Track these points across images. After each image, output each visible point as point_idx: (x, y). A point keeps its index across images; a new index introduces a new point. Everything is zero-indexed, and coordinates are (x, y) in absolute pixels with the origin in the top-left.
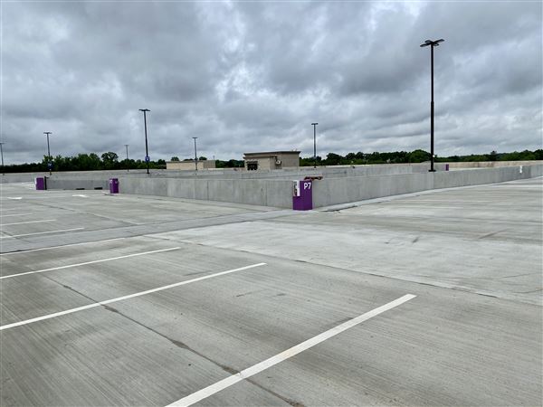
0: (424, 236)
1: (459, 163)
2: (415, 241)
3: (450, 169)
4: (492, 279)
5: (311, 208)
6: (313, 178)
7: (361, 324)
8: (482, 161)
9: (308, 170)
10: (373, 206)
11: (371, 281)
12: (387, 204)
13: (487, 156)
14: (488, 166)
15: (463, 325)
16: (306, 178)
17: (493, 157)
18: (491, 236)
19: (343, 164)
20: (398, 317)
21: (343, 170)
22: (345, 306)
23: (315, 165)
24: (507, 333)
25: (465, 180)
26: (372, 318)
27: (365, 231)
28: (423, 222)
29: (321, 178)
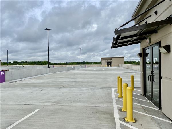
0: (45, 88)
1: (57, 65)
2: (41, 91)
3: (55, 67)
4: (62, 100)
5: (4, 81)
6: (5, 70)
7: (18, 124)
8: (63, 65)
9: (4, 67)
10: (29, 80)
11: (24, 107)
12: (34, 78)
13: (65, 63)
14: (65, 66)
15: (53, 116)
16: (2, 70)
17: (66, 64)
18: (64, 87)
19: (19, 65)
20: (32, 118)
21: (19, 67)
22: (13, 118)
23: (8, 65)
24: (65, 116)
25: (58, 70)
26: (23, 121)
27: (25, 89)
28: (45, 84)
29: (9, 70)
